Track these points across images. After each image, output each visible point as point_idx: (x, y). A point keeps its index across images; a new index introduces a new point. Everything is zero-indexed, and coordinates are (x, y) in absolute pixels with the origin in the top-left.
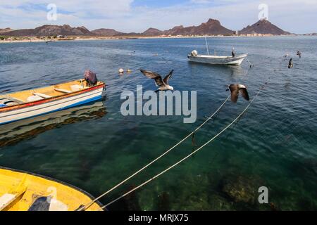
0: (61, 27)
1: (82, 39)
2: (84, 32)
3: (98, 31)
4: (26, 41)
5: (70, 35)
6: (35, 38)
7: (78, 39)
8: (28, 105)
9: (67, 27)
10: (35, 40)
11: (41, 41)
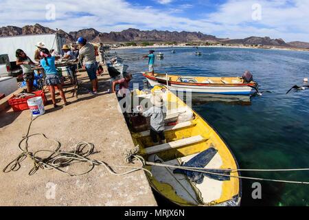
0: (263, 38)
1: (277, 49)
2: (280, 43)
3: (293, 43)
4: (236, 47)
5: (268, 44)
6: (242, 45)
7: (274, 48)
8: (198, 84)
9: (267, 38)
10: (242, 46)
11: (245, 47)
